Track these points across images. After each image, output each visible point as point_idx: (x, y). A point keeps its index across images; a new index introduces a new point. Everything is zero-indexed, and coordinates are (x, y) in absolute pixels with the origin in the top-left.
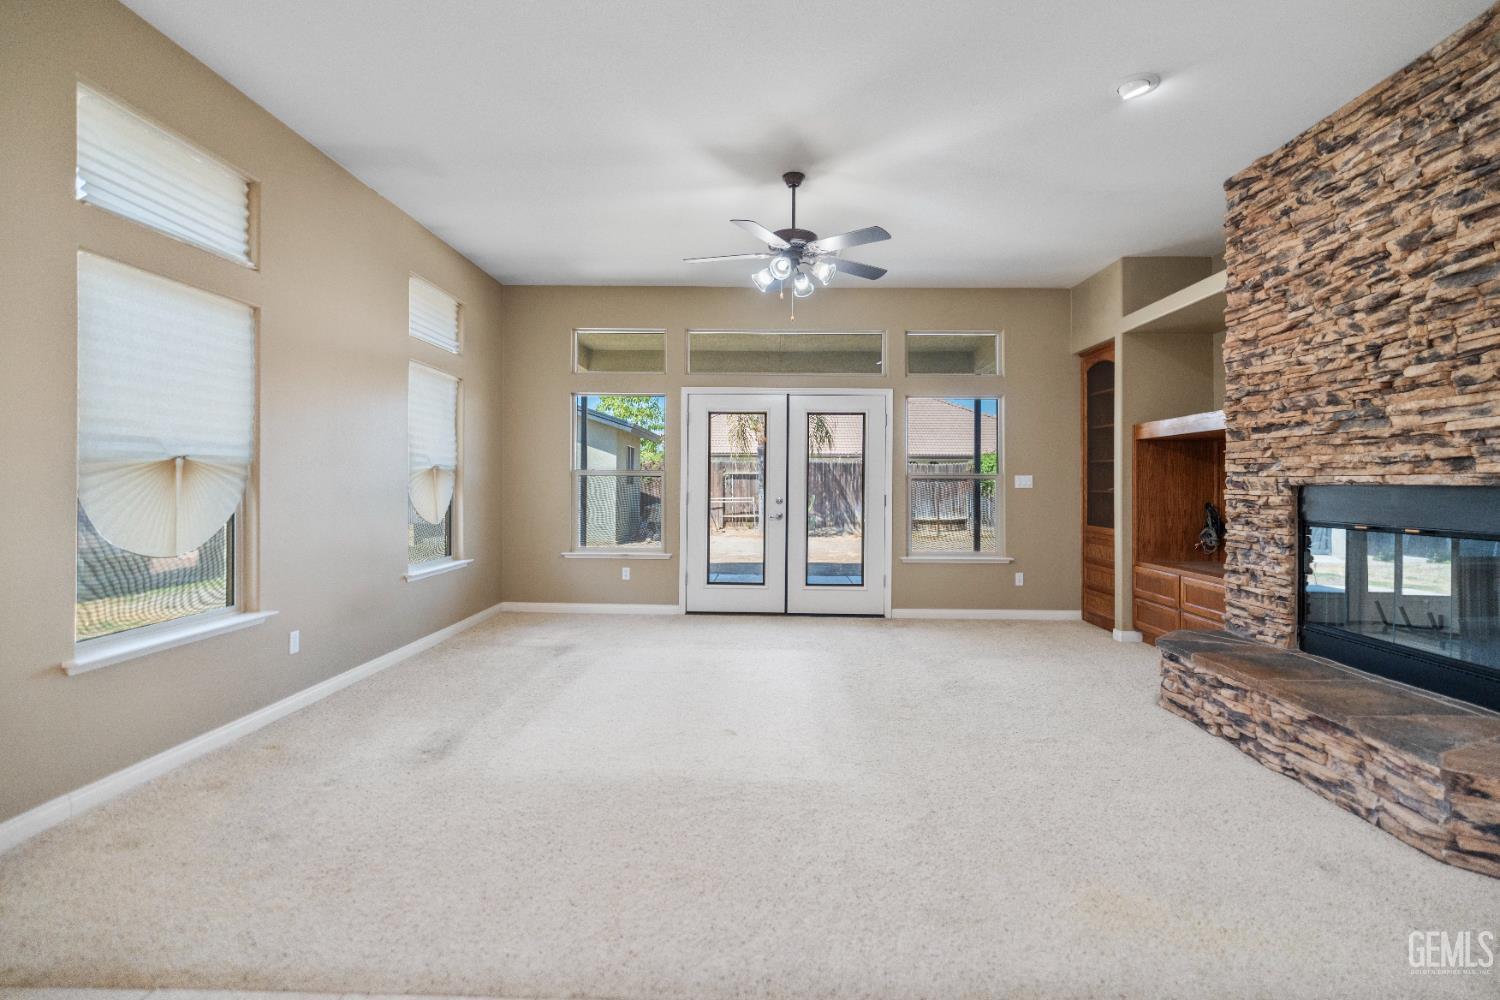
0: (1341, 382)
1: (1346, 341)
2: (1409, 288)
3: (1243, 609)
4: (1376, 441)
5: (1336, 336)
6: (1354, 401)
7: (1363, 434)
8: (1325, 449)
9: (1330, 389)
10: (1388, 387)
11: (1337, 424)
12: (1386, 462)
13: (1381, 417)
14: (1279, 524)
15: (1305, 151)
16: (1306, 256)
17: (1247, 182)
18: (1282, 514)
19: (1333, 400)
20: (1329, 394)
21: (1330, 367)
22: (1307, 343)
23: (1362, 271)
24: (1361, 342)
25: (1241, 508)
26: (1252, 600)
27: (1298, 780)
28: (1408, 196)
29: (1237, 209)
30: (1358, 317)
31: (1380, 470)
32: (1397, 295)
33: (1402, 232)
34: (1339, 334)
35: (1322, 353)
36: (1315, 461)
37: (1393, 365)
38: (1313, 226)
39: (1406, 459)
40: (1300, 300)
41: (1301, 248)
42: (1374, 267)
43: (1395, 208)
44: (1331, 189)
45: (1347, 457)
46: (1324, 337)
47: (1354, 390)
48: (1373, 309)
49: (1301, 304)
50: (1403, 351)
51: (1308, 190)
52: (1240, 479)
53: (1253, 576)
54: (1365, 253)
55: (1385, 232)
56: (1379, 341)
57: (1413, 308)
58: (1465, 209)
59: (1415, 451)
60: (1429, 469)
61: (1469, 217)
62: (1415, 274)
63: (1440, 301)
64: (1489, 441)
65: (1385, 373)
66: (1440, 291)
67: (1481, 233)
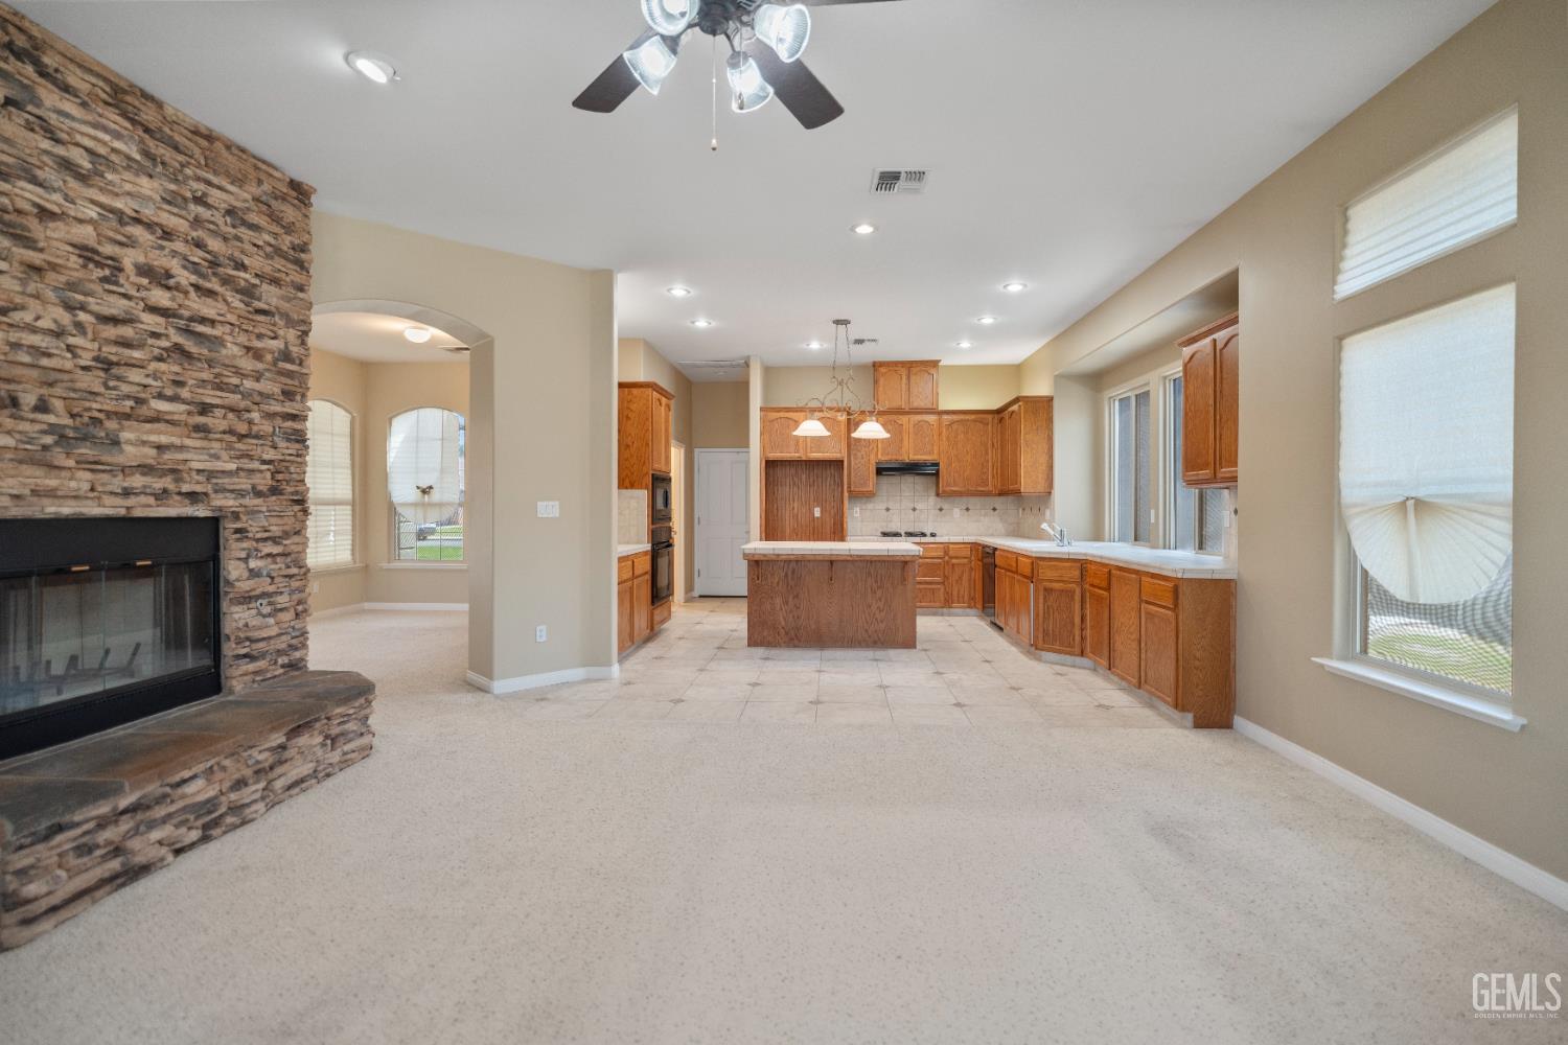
1: (71, 341)
2: (151, 321)
4: (111, 469)
5: (53, 328)
6: (77, 416)
7: (96, 459)
8: (32, 470)
9: (44, 392)
10: (128, 417)
11: (63, 440)
12: (127, 493)
13: (115, 442)
19: (43, 407)
20: (40, 397)
21: (45, 361)
23: (91, 266)
24: (87, 347)
28: (149, 226)
30: (82, 316)
31: (119, 501)
33: (138, 257)
34: (60, 326)
35: (26, 339)
37: (130, 391)
39: (148, 491)
42: (107, 272)
43: (128, 224)
48: (105, 319)
50: (150, 381)
55: (121, 244)
56: (114, 359)
57: (150, 341)
58: (193, 278)
59: (158, 484)
60: (171, 502)
61: (197, 287)
62: (154, 310)
63: (177, 348)
64: (214, 481)
65: (128, 397)
66: (179, 339)
67: (207, 307)
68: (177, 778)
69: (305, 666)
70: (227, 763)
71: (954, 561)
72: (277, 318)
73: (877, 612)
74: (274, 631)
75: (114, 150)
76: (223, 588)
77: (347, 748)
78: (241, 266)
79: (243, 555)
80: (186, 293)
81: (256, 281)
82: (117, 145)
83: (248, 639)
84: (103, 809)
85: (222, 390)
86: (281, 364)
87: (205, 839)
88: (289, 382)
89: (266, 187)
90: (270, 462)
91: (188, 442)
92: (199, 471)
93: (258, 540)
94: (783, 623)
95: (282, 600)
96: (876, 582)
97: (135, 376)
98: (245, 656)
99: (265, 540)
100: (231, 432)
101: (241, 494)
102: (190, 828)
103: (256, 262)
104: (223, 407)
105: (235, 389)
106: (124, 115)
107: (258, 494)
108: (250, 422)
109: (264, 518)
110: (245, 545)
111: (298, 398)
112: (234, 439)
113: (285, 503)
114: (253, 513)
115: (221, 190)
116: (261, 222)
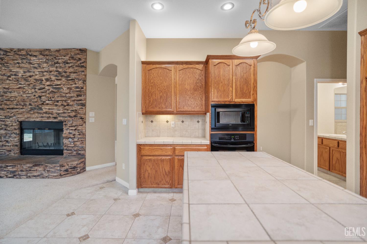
0: (33, 102)
1: (34, 94)
2: (47, 88)
4: (40, 113)
5: (31, 92)
6: (35, 106)
7: (37, 112)
8: (28, 114)
9: (30, 102)
10: (43, 104)
11: (32, 109)
12: (42, 117)
13: (41, 109)
14: (15, 129)
15: (24, 53)
16: (24, 74)
17: (6, 51)
19: (30, 105)
20: (29, 103)
21: (30, 98)
22: (23, 92)
23: (37, 82)
24: (37, 95)
25: (4, 126)
26: (7, 147)
27: (31, 178)
28: (47, 72)
29: (2, 56)
30: (36, 90)
31: (40, 119)
32: (44, 88)
33: (46, 78)
34: (32, 92)
35: (28, 95)
36: (26, 116)
37: (43, 100)
38: (25, 69)
39: (46, 117)
40: (22, 83)
41: (22, 72)
42: (40, 82)
43: (44, 73)
44: (30, 63)
45: (34, 116)
46: (28, 92)
47: (36, 103)
48: (39, 89)
49: (22, 84)
50: (46, 98)
51: (24, 61)
52: (4, 120)
53: (7, 142)
54: (38, 79)
55: (42, 76)
56: (41, 95)
57: (47, 91)
58: (56, 78)
60: (50, 119)
61: (57, 79)
62: (48, 86)
63: (52, 91)
64: (60, 115)
66: (52, 90)
67: (59, 83)
72: (75, 80)
74: (73, 145)
78: (65, 72)
79: (66, 129)
80: (55, 81)
83: (68, 146)
85: (62, 97)
86: (76, 89)
88: (78, 93)
90: (74, 111)
91: (55, 108)
93: (70, 127)
95: (76, 139)
98: (66, 149)
100: (62, 105)
101: (66, 117)
103: (71, 70)
104: (62, 100)
105: (65, 97)
106: (44, 55)
107: (70, 117)
108: (68, 103)
109: (71, 122)
110: (67, 127)
111: (83, 96)
112: (64, 106)
113: (78, 119)
114: (69, 121)
115: (62, 59)
116: (71, 62)
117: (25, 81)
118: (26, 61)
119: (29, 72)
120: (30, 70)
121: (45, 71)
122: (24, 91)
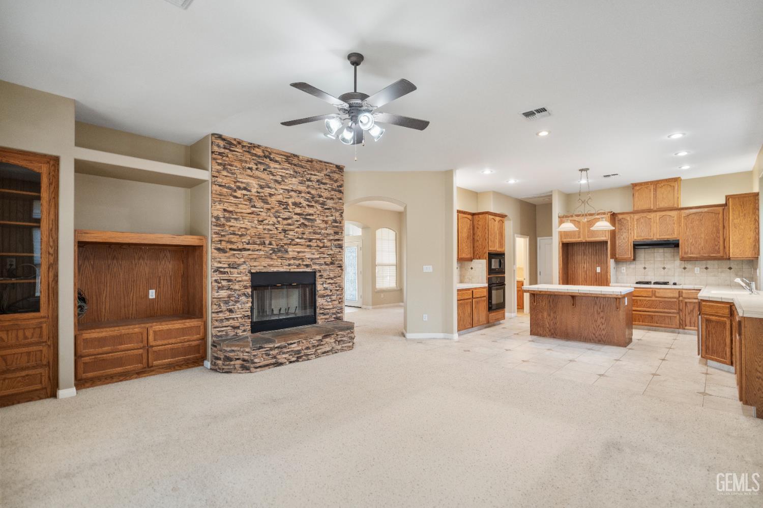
0: (275, 238)
1: (277, 226)
2: (296, 217)
3: (228, 326)
4: (286, 258)
6: (278, 245)
7: (282, 256)
8: (268, 260)
10: (290, 244)
11: (274, 251)
12: (289, 265)
13: (287, 252)
14: (246, 287)
15: (259, 152)
16: (260, 190)
17: (230, 143)
18: (249, 284)
19: (270, 244)
20: (270, 241)
21: (271, 232)
23: (281, 205)
24: (280, 227)
25: (224, 283)
26: (231, 321)
28: (295, 191)
29: (222, 150)
30: (279, 219)
31: (287, 267)
32: (292, 218)
33: (294, 201)
34: (274, 223)
35: (266, 227)
36: (264, 263)
38: (263, 181)
39: (295, 264)
41: (256, 186)
42: (285, 206)
43: (290, 192)
44: (270, 173)
45: (276, 263)
46: (269, 222)
47: (279, 242)
48: (284, 219)
49: (257, 206)
50: (295, 234)
51: (262, 167)
52: (226, 270)
53: (231, 311)
54: (283, 201)
55: (288, 198)
56: (286, 229)
57: (296, 223)
58: (307, 203)
59: (297, 262)
60: (301, 267)
61: (308, 205)
62: (296, 214)
63: (303, 224)
64: (313, 261)
65: (290, 239)
66: (303, 221)
67: (311, 211)
68: (289, 342)
69: (342, 319)
70: (304, 341)
71: (687, 300)
72: (332, 210)
73: (601, 325)
74: (331, 307)
75: (287, 174)
76: (317, 293)
77: (343, 345)
78: (320, 196)
79: (322, 283)
80: (305, 208)
81: (325, 200)
82: (287, 172)
83: (323, 308)
84: (272, 346)
85: (316, 234)
86: (333, 224)
87: (297, 361)
88: (336, 229)
89: (329, 170)
90: (330, 255)
91: (306, 250)
92: (309, 258)
93: (326, 279)
94: (548, 326)
95: (334, 298)
96: (600, 308)
97: (291, 233)
98: (323, 313)
99: (329, 278)
100: (318, 246)
101: (321, 265)
102: (293, 357)
103: (326, 194)
104: (316, 239)
105: (319, 233)
106: (289, 163)
107: (326, 264)
108: (324, 243)
109: (328, 272)
110: (323, 280)
111: (340, 234)
112: (319, 248)
113: (336, 267)
114: (325, 270)
115: (315, 175)
116: (327, 182)
117: (263, 202)
118: (264, 167)
119: (269, 187)
120: (270, 185)
121: (292, 191)
122: (260, 219)
